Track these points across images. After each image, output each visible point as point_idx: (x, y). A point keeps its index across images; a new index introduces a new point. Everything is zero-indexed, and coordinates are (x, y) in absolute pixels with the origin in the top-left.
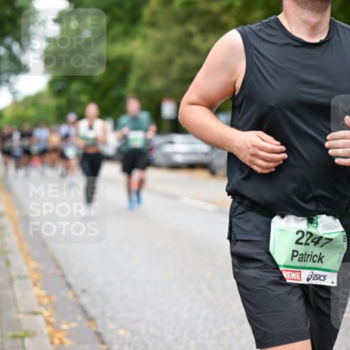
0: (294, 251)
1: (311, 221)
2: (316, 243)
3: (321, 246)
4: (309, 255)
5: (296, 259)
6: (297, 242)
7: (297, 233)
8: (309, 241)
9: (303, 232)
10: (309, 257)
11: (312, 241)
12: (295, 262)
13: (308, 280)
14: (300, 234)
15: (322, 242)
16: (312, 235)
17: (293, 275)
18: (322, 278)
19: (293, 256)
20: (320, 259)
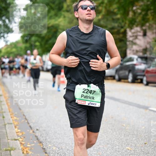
0: (82, 95)
1: (88, 86)
2: (91, 93)
3: (93, 94)
4: (88, 97)
5: (83, 97)
6: (83, 92)
7: (83, 89)
8: (88, 92)
9: (85, 89)
10: (89, 97)
11: (89, 92)
12: (83, 98)
13: (88, 104)
14: (84, 90)
15: (92, 92)
16: (88, 90)
17: (82, 102)
18: (95, 104)
19: (82, 96)
20: (93, 98)
